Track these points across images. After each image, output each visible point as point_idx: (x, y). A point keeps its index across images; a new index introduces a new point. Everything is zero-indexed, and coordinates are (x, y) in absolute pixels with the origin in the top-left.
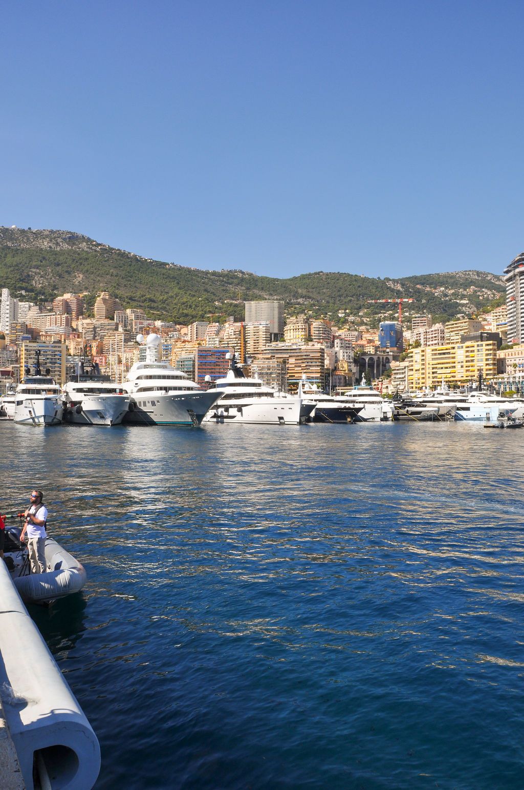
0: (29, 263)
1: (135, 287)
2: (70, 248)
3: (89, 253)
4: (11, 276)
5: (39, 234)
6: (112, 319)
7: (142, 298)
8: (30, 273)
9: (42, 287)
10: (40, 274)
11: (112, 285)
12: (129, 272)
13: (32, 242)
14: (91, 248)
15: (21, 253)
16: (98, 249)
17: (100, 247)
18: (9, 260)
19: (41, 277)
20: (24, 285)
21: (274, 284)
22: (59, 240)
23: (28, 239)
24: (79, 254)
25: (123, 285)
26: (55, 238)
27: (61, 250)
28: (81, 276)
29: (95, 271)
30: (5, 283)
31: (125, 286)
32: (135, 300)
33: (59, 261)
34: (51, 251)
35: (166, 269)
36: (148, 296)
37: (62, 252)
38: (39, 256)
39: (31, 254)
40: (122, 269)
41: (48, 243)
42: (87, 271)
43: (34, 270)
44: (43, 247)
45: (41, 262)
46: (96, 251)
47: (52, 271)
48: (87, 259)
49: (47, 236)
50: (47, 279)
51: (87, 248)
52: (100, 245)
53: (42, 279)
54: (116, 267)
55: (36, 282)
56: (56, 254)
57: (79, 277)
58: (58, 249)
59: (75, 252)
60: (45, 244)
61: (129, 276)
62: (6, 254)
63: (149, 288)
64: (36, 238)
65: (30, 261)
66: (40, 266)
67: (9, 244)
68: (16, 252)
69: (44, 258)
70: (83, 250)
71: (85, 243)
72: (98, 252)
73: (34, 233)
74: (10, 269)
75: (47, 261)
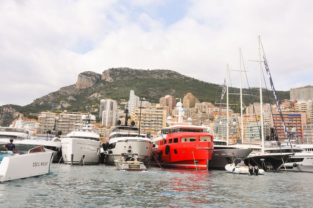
1: (203, 95)
2: (168, 77)
3: (178, 80)
4: (138, 91)
5: (153, 72)
6: (194, 107)
8: (148, 90)
9: (154, 96)
10: (153, 90)
12: (199, 88)
13: (149, 76)
14: (179, 78)
15: (144, 81)
16: (183, 78)
17: (184, 77)
18: (138, 84)
19: (153, 92)
20: (145, 95)
21: (280, 94)
22: (163, 74)
23: (147, 74)
24: (173, 80)
26: (160, 73)
27: (164, 79)
28: (174, 91)
29: (182, 88)
31: (198, 95)
33: (163, 83)
34: (159, 79)
35: (219, 87)
36: (211, 100)
37: (165, 80)
38: (153, 82)
39: (149, 81)
40: (196, 87)
41: (157, 76)
42: (178, 88)
43: (150, 88)
44: (155, 77)
45: (154, 84)
46: (181, 78)
47: (159, 88)
48: (177, 83)
49: (157, 73)
50: (156, 93)
51: (177, 77)
52: (184, 76)
53: (154, 92)
54: (193, 86)
55: (151, 94)
56: (161, 81)
57: (173, 91)
58: (162, 78)
59: (171, 80)
60: (156, 77)
61: (200, 90)
62: (136, 81)
63: (211, 96)
65: (148, 84)
66: (153, 86)
67: (138, 77)
68: (142, 80)
69: (155, 83)
70: (175, 78)
71: (176, 75)
72: (183, 79)
73: (150, 72)
74: (138, 88)
75: (157, 84)
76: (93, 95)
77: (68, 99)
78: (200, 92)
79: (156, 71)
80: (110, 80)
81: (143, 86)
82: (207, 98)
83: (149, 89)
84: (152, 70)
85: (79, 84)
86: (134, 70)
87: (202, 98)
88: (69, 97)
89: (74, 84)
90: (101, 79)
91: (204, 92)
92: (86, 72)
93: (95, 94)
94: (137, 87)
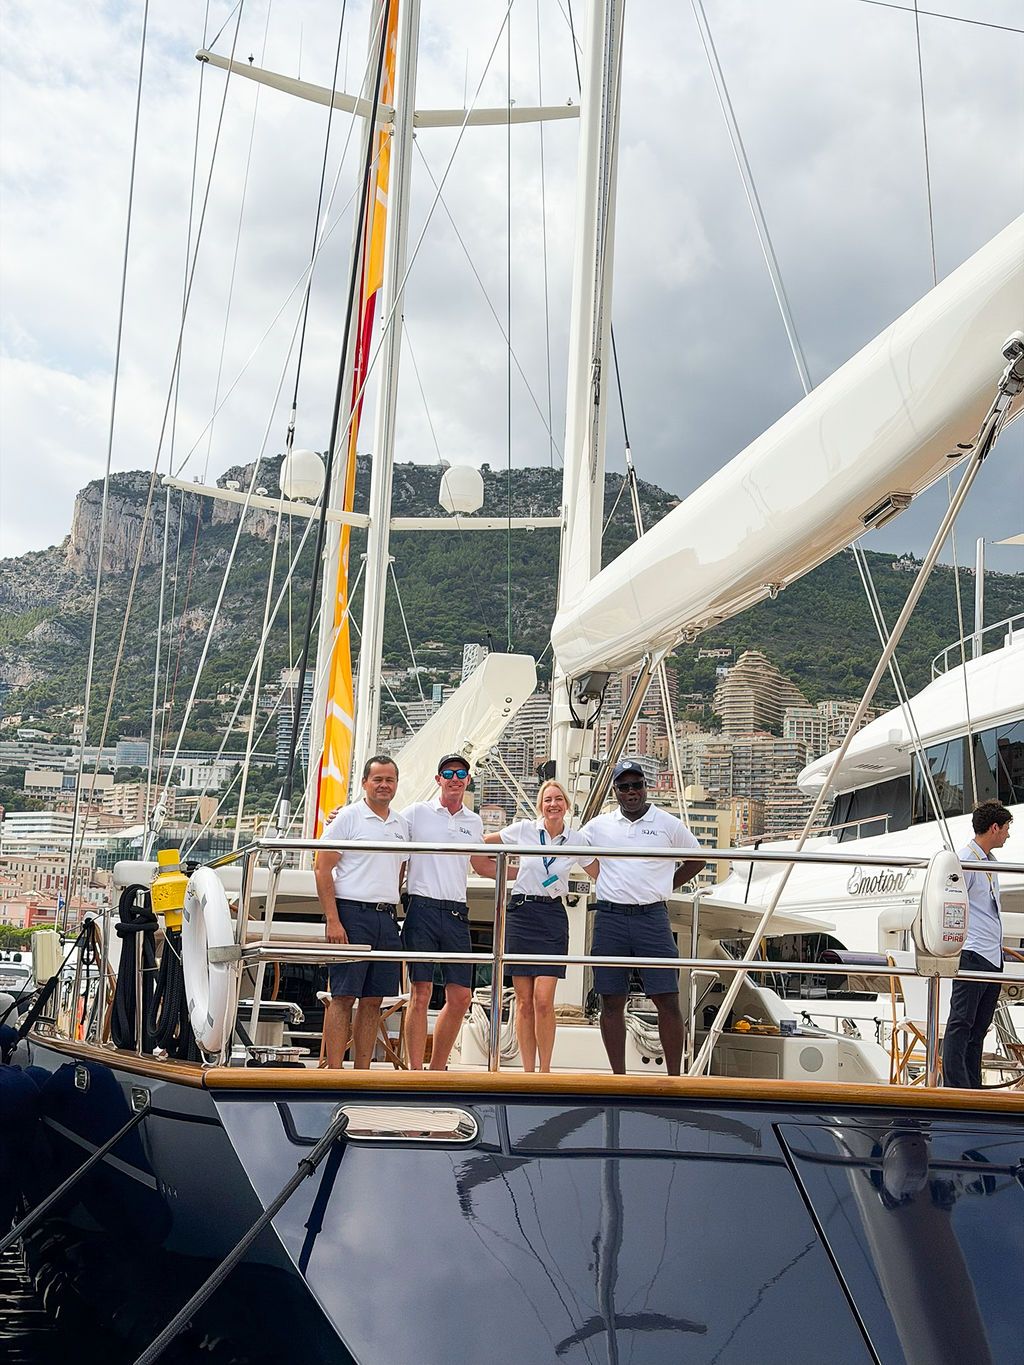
0: (491, 568)
1: (808, 632)
5: (513, 483)
6: (777, 732)
7: (833, 666)
8: (497, 595)
9: (533, 637)
11: (739, 629)
13: (495, 505)
15: (466, 538)
19: (528, 607)
24: (630, 536)
25: (771, 628)
26: (558, 491)
30: (430, 625)
31: (776, 630)
32: (812, 673)
35: (892, 574)
36: (853, 661)
38: (519, 546)
39: (495, 539)
43: (506, 588)
45: (525, 562)
51: (654, 519)
60: (533, 512)
63: (849, 635)
64: (506, 492)
65: (494, 562)
66: (523, 574)
68: (456, 534)
69: (532, 553)
71: (646, 505)
73: (500, 480)
75: (541, 559)
76: (184, 621)
77: (29, 636)
78: (788, 613)
79: (532, 479)
80: (268, 526)
81: (470, 573)
82: (832, 651)
83: (500, 590)
84: (506, 473)
85: (82, 545)
86: (406, 471)
87: (800, 647)
88: (38, 630)
89: (51, 548)
90: (207, 517)
91: (807, 611)
92: (122, 475)
93: (192, 615)
94: (435, 581)
